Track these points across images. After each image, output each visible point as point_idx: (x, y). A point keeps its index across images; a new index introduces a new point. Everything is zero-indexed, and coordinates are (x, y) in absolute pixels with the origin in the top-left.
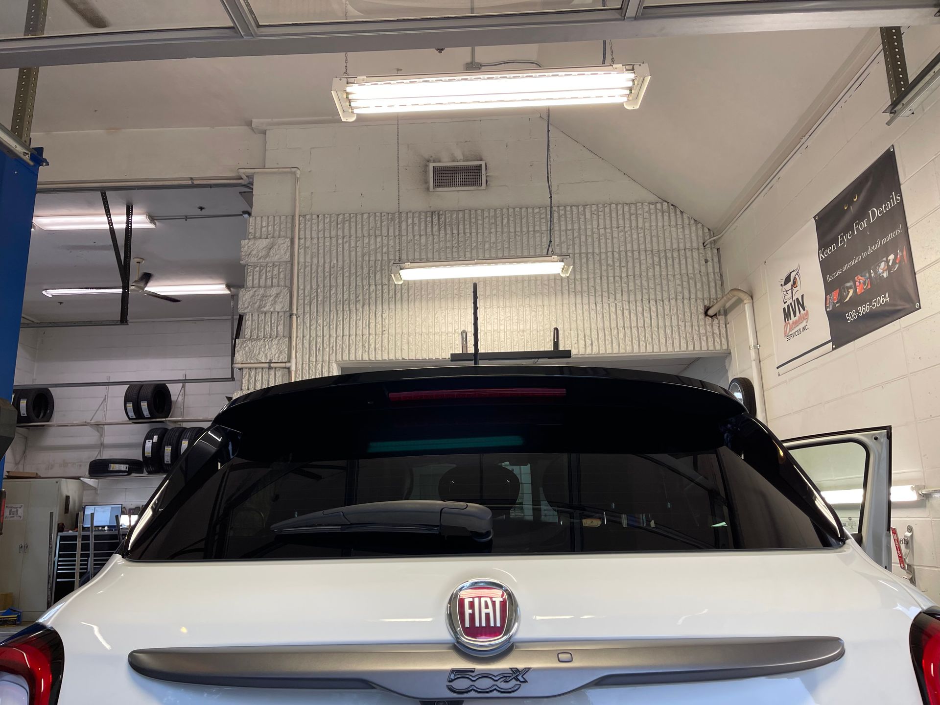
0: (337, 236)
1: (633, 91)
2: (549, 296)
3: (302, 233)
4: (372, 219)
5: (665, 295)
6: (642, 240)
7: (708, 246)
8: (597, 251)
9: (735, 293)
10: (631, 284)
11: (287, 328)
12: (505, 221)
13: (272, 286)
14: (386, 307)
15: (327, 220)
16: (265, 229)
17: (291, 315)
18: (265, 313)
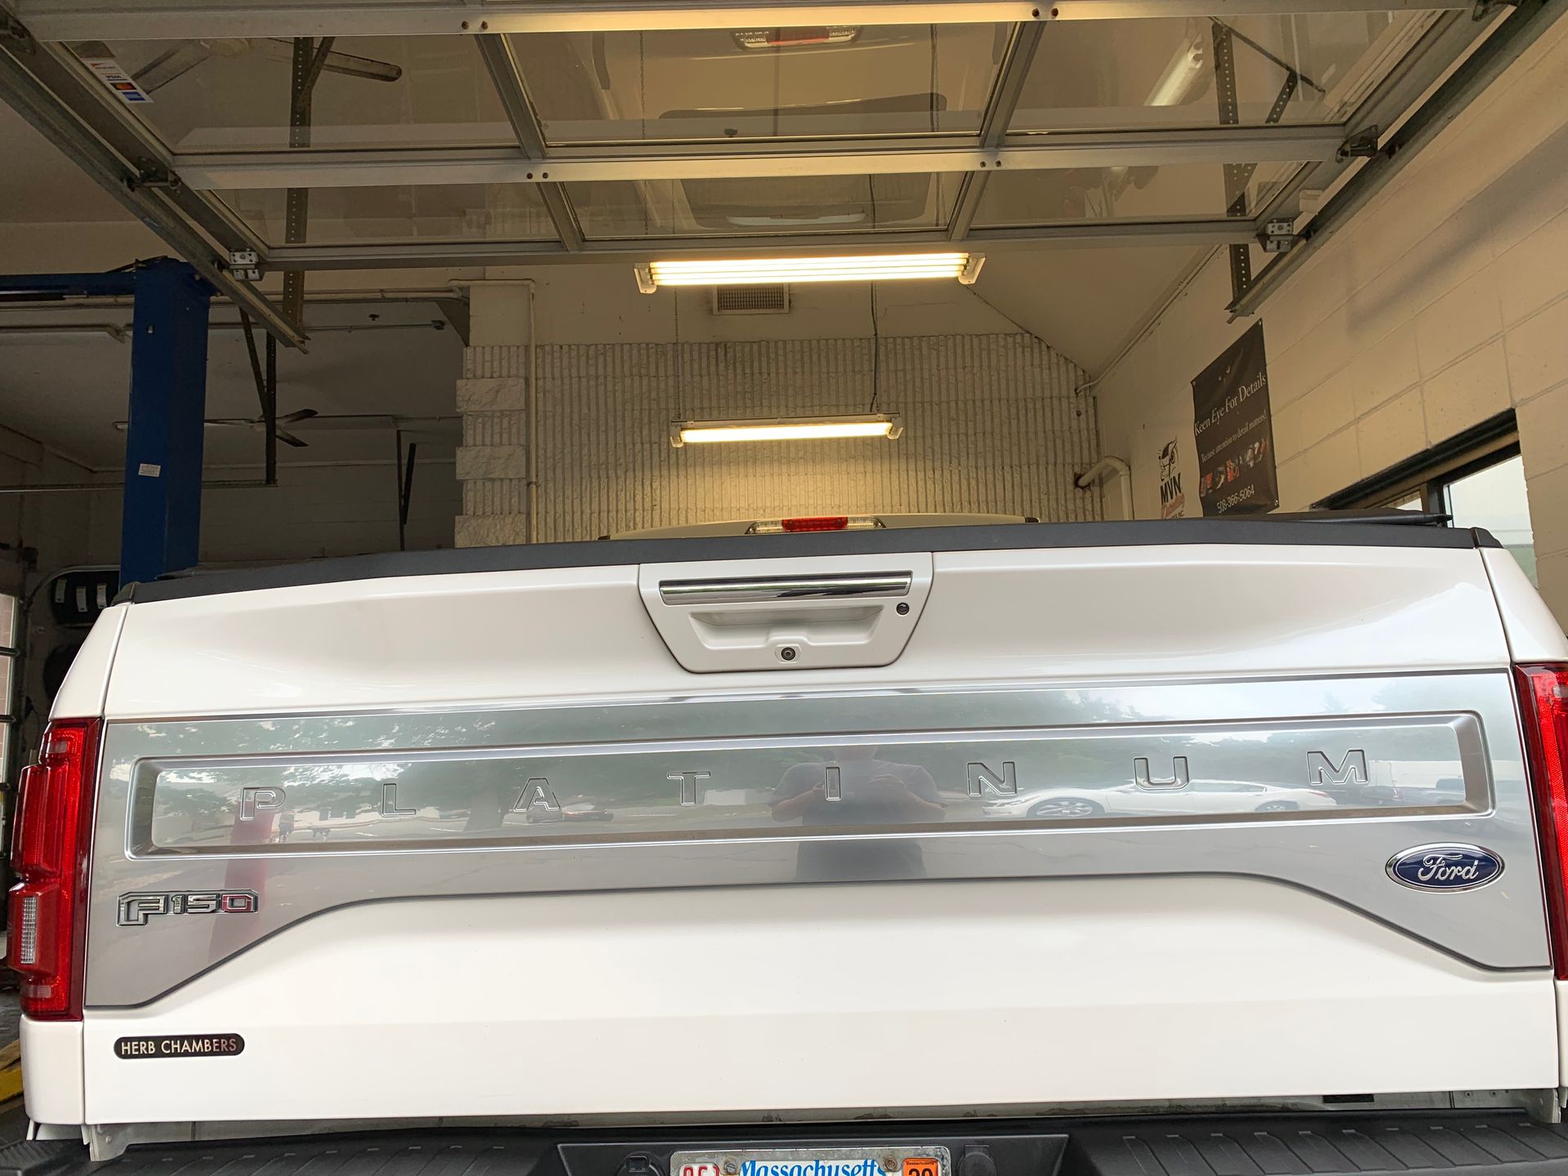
0: (588, 376)
1: (968, 268)
2: (872, 459)
3: (540, 371)
4: (635, 352)
5: (1024, 460)
6: (995, 383)
7: (1082, 393)
9: (1112, 459)
10: (980, 444)
11: (524, 502)
12: (815, 357)
13: (501, 444)
14: (656, 473)
15: (574, 353)
16: (489, 364)
17: (529, 484)
18: (493, 480)
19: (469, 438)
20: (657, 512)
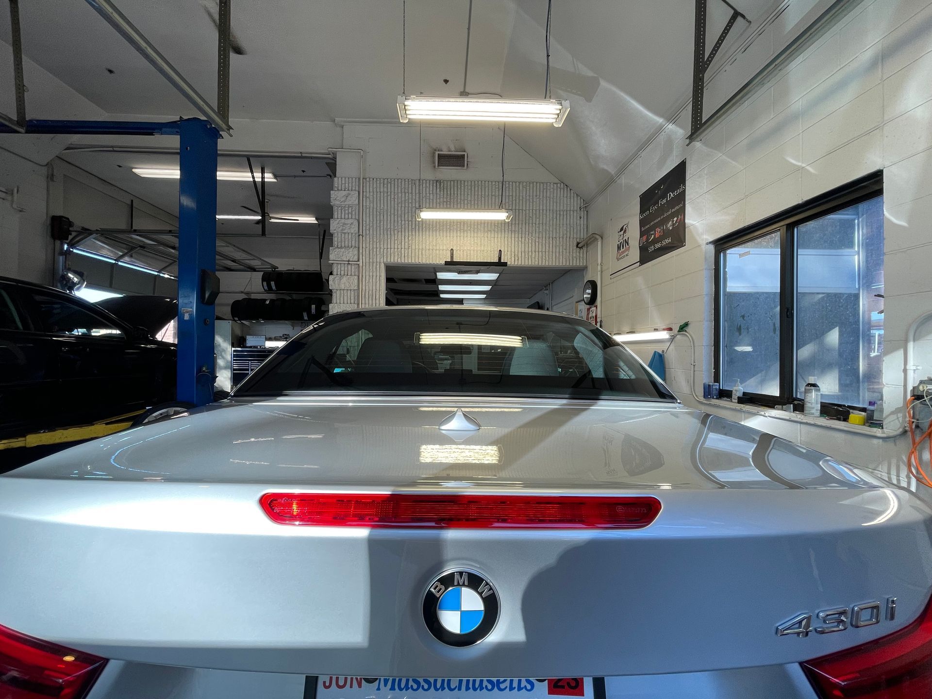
0: (384, 192)
1: (559, 116)
2: (497, 232)
3: (364, 188)
4: (403, 182)
5: (558, 235)
6: (548, 203)
7: (582, 209)
8: (524, 208)
9: (594, 235)
10: (541, 228)
11: (357, 243)
12: (476, 188)
13: (348, 218)
14: (410, 234)
15: (378, 182)
16: (344, 185)
17: (359, 236)
18: (345, 233)
19: (335, 216)
20: (410, 250)
